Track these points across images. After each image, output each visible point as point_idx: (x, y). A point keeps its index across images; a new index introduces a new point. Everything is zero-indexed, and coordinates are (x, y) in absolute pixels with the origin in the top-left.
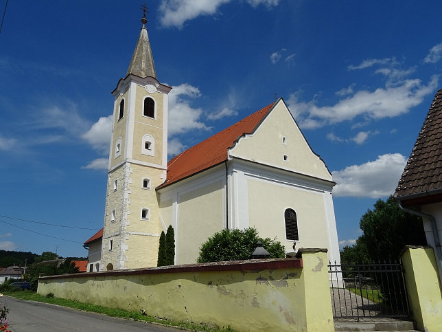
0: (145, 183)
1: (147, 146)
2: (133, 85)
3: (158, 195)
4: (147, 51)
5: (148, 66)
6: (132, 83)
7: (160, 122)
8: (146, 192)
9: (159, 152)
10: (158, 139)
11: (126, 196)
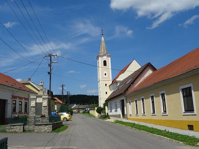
0: (106, 85)
1: (105, 74)
2: (100, 58)
3: (110, 87)
4: (103, 45)
5: (104, 50)
6: (99, 58)
7: (109, 66)
8: (106, 87)
9: (109, 75)
10: (108, 72)
11: (101, 89)
